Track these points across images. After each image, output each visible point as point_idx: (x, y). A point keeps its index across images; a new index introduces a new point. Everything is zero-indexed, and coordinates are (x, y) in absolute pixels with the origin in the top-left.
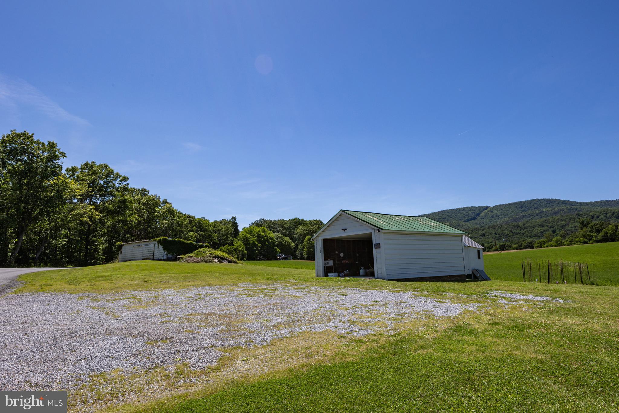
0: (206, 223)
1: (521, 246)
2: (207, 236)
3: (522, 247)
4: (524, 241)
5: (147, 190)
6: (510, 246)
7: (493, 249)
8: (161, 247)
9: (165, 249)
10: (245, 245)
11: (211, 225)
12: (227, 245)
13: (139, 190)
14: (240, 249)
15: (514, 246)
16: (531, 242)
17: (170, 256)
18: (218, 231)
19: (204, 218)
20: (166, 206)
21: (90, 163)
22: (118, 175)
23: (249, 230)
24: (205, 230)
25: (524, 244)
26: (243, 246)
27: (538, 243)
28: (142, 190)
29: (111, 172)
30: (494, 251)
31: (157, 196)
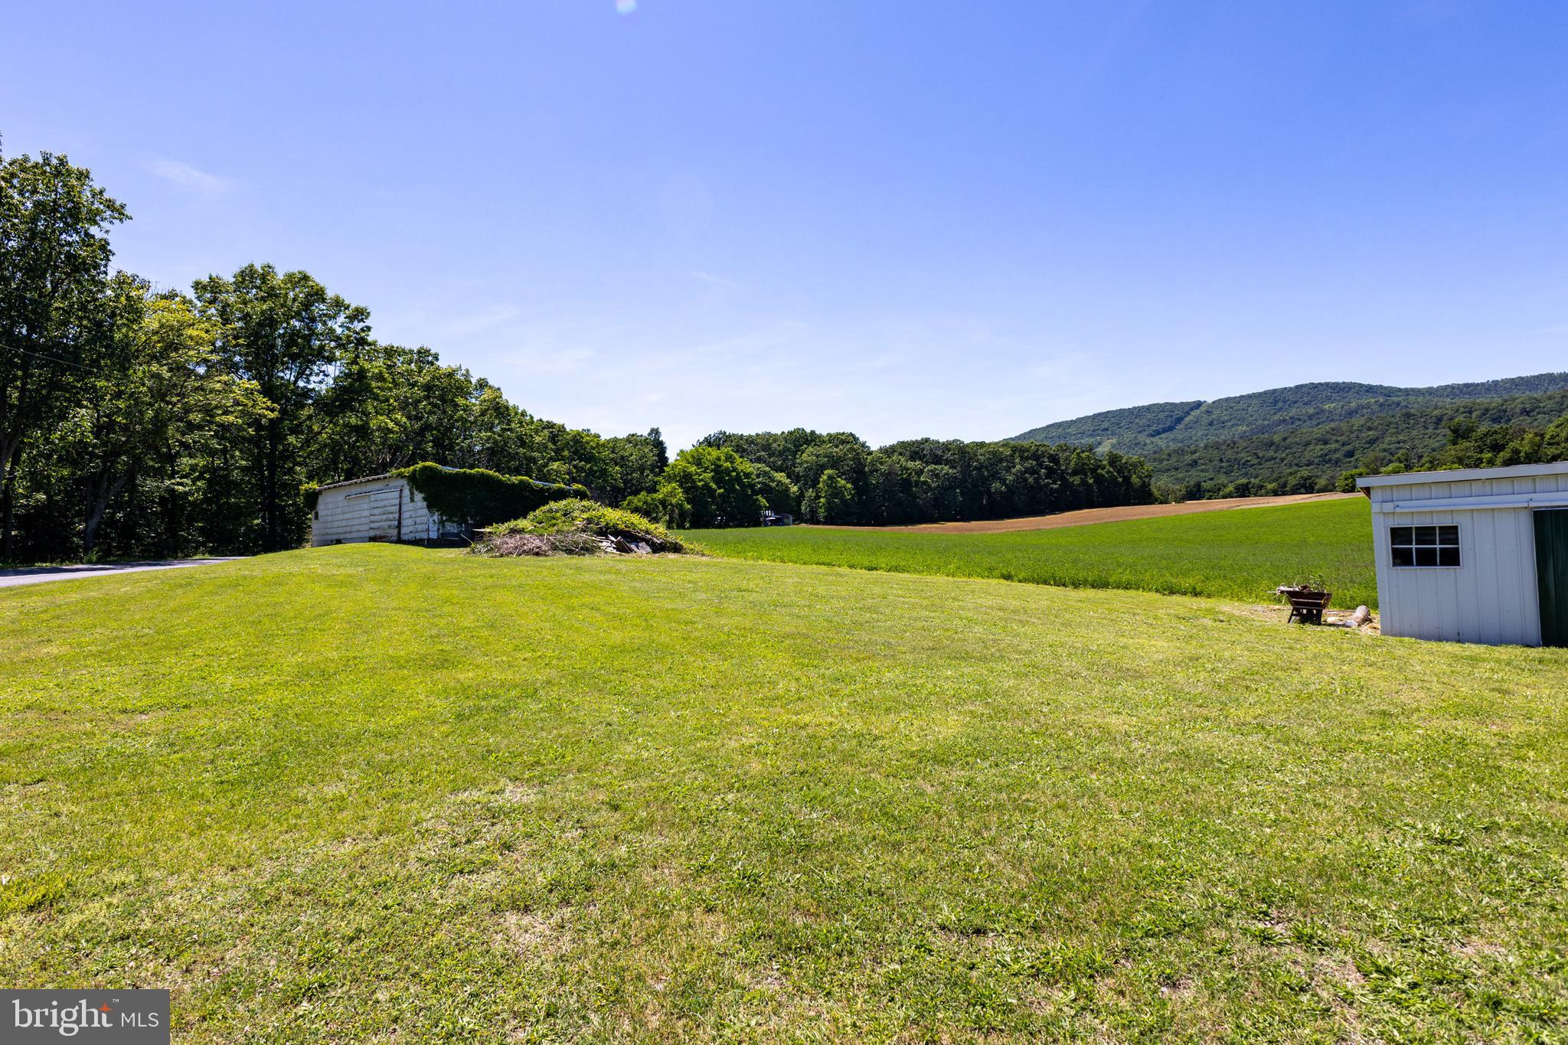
0: (592, 441)
1: (1284, 485)
2: (596, 472)
3: (1287, 489)
4: (1291, 474)
5: (432, 352)
6: (1261, 487)
7: (1221, 493)
8: (419, 496)
9: (432, 504)
10: (686, 491)
11: (603, 445)
12: (643, 493)
13: (411, 352)
14: (674, 501)
15: (1270, 486)
16: (1309, 478)
17: (451, 528)
18: (622, 461)
19: (588, 430)
20: (487, 394)
21: (258, 268)
22: (339, 304)
23: (693, 457)
24: (589, 458)
25: (1292, 481)
26: (680, 494)
27: (1346, 479)
28: (419, 352)
29: (318, 294)
30: (1224, 497)
31: (463, 368)
